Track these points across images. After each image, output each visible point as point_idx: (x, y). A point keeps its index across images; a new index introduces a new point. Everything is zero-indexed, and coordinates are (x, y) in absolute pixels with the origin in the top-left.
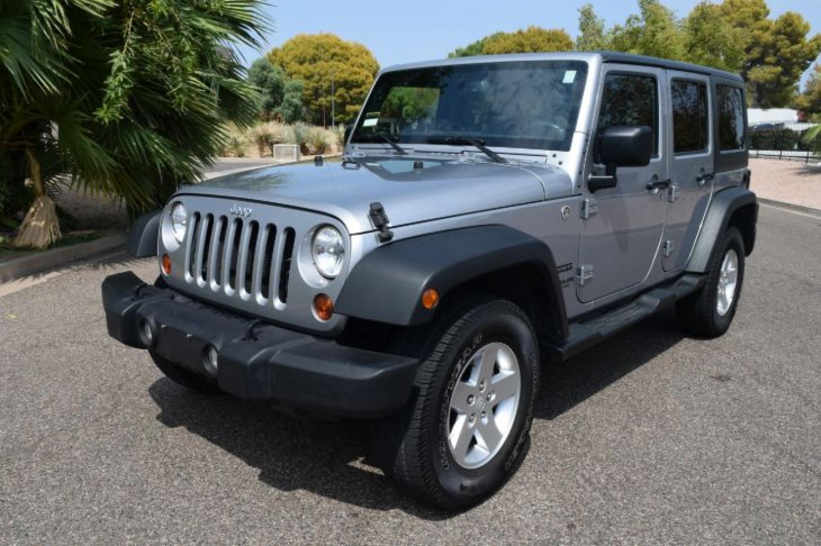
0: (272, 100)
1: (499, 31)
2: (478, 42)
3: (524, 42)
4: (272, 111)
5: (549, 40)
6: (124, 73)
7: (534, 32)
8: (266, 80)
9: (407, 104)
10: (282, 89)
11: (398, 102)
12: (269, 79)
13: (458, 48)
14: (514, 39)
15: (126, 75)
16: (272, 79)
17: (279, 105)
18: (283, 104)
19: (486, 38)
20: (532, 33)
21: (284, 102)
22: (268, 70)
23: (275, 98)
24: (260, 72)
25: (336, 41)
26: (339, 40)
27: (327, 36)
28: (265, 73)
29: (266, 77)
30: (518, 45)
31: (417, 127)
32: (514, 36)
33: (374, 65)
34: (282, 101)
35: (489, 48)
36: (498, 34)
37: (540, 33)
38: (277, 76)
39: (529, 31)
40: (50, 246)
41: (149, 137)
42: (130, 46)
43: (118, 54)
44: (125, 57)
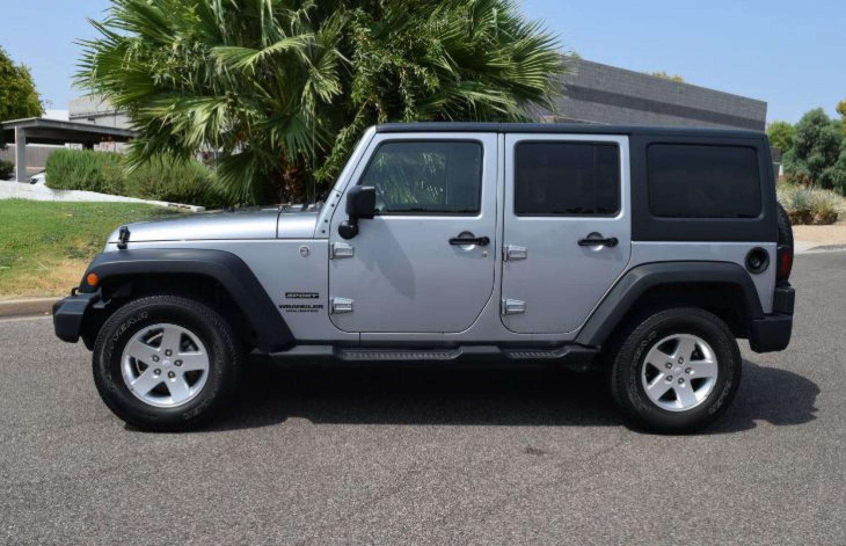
0: (823, 159)
4: (821, 172)
8: (817, 135)
10: (838, 145)
12: (821, 134)
16: (825, 134)
17: (832, 165)
18: (836, 164)
21: (838, 162)
22: (821, 124)
23: (827, 156)
24: (810, 126)
28: (817, 127)
29: (818, 133)
34: (837, 159)
38: (834, 131)
41: (403, 192)
42: (354, 123)
43: (345, 130)
44: (349, 131)
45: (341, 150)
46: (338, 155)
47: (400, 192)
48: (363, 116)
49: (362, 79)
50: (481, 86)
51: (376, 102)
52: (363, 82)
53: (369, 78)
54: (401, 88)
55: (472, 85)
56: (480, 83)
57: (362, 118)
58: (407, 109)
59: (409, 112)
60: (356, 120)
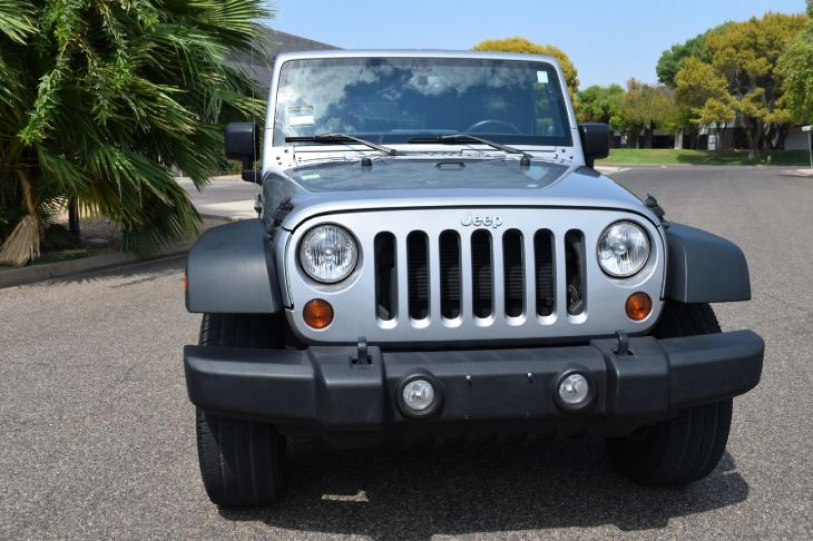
1: (728, 21)
2: (700, 36)
3: (757, 31)
5: (791, 27)
6: (48, 95)
7: (772, 19)
9: (613, 114)
11: (602, 112)
13: (675, 44)
14: (744, 30)
15: (50, 97)
19: (709, 31)
20: (769, 21)
25: (525, 45)
26: (528, 45)
27: (516, 41)
30: (749, 36)
31: (628, 141)
32: (745, 25)
33: (570, 71)
35: (712, 43)
36: (727, 24)
37: (779, 19)
39: (766, 17)
40: (29, 262)
41: (112, 154)
42: (58, 68)
43: (46, 78)
44: (52, 79)
45: (48, 102)
46: (46, 109)
47: (109, 155)
48: (68, 59)
49: (67, 12)
50: (183, 29)
51: (78, 42)
52: (69, 16)
53: (75, 10)
54: (106, 27)
55: (173, 28)
56: (182, 26)
57: (66, 63)
58: (120, 51)
59: (122, 55)
60: (58, 64)
